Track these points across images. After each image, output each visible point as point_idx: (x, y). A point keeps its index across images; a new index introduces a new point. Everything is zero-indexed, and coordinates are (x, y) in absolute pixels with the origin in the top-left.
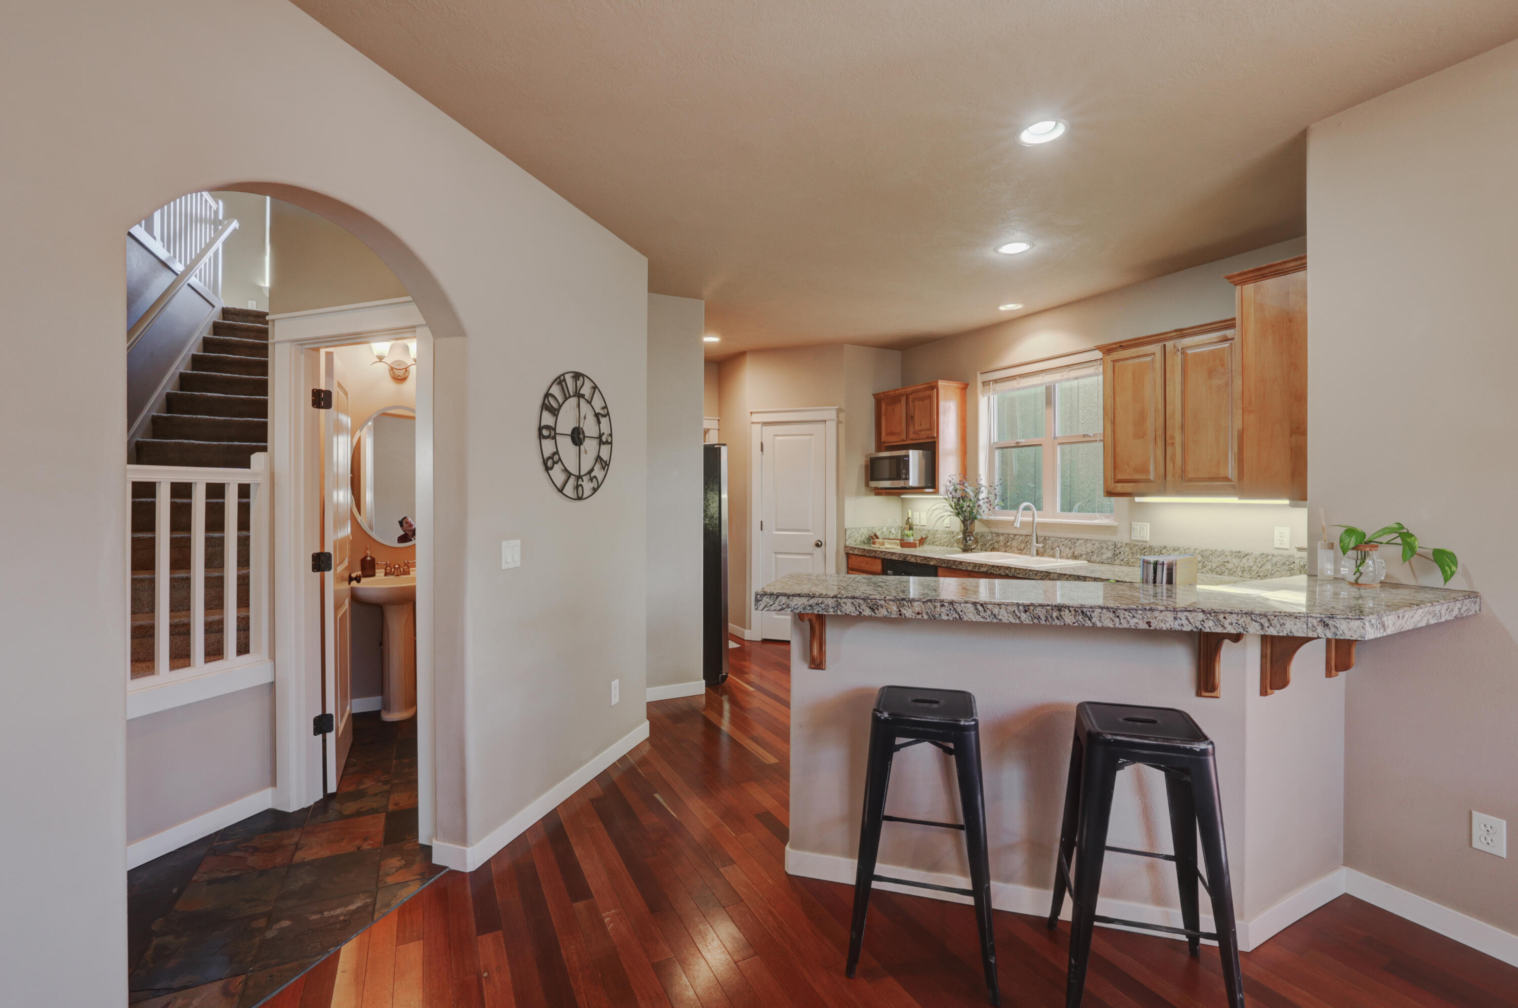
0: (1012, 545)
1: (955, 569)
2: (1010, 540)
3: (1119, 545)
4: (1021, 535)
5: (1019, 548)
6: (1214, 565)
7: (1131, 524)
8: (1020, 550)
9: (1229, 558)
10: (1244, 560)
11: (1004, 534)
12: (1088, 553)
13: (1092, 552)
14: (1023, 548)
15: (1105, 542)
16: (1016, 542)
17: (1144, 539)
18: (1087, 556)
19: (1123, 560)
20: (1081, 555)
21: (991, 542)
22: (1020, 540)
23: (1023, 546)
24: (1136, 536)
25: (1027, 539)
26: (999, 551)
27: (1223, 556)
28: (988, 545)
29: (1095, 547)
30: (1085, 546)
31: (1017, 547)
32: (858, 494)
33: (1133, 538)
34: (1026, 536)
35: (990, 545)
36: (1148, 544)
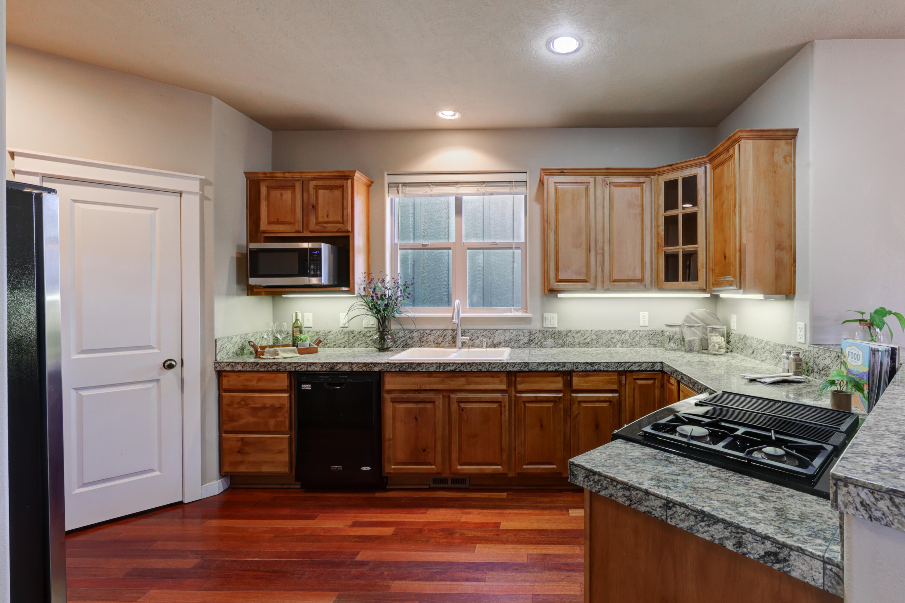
0: (428, 340)
1: (413, 371)
2: (426, 335)
3: (534, 332)
4: (438, 330)
5: (436, 342)
6: (604, 341)
7: (543, 315)
8: (437, 343)
9: (614, 335)
10: (623, 336)
11: (418, 330)
12: (506, 341)
13: (510, 340)
14: (440, 342)
15: (521, 330)
16: (432, 337)
17: (554, 326)
18: (505, 343)
19: (537, 344)
20: (500, 343)
21: (403, 339)
22: (437, 335)
23: (440, 339)
24: (547, 324)
25: (445, 334)
26: (412, 347)
27: (610, 334)
28: (399, 342)
29: (513, 335)
31: (434, 341)
32: (229, 294)
33: (545, 326)
34: (444, 330)
35: (402, 342)
36: (557, 330)
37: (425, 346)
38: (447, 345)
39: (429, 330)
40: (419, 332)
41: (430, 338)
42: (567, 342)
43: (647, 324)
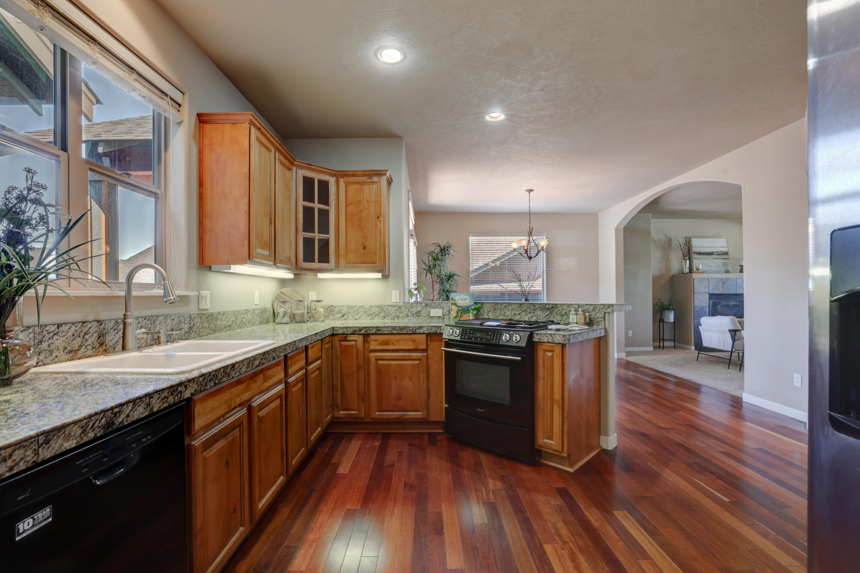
0: (52, 347)
4: (73, 323)
5: (69, 348)
7: (199, 293)
8: (71, 352)
11: (29, 327)
14: (77, 347)
15: (183, 315)
17: (208, 307)
19: (195, 332)
22: (70, 333)
25: (87, 329)
29: (174, 323)
30: (164, 324)
31: (65, 348)
33: (201, 307)
34: (84, 322)
36: (210, 311)
37: (45, 361)
38: (89, 352)
39: (54, 325)
40: (30, 330)
41: (57, 343)
42: (218, 326)
43: (257, 303)
